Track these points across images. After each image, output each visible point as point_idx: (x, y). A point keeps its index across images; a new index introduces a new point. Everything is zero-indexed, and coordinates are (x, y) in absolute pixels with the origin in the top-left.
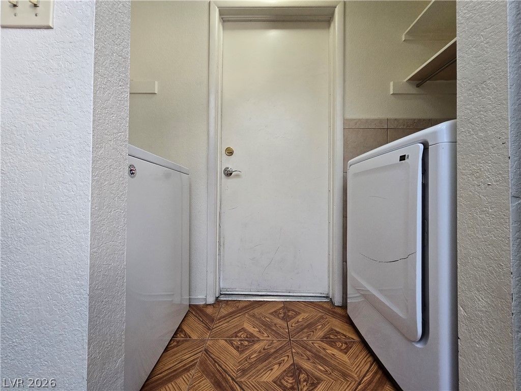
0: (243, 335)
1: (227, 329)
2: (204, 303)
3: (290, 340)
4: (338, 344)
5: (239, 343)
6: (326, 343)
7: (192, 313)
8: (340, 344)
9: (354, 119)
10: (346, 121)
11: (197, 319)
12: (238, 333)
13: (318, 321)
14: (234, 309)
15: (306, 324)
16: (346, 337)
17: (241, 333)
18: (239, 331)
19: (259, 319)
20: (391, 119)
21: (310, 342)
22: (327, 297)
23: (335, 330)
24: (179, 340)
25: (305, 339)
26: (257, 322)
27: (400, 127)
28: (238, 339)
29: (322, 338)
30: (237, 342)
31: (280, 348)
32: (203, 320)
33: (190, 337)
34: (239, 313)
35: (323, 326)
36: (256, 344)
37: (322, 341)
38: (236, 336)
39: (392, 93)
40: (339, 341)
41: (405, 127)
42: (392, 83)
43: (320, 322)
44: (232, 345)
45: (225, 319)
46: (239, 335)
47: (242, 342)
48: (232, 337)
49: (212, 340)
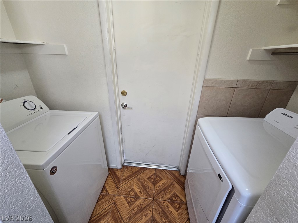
0: (132, 194)
1: (125, 188)
2: (116, 168)
3: (154, 199)
4: (175, 204)
5: (130, 199)
6: (170, 203)
7: (110, 175)
8: (176, 204)
9: (212, 80)
10: (205, 81)
11: (112, 179)
12: (130, 192)
13: (169, 186)
14: (130, 173)
15: (163, 188)
16: (180, 199)
17: (131, 192)
18: (131, 191)
19: (141, 182)
20: (240, 81)
21: (163, 202)
22: (178, 168)
23: (176, 194)
24: (104, 195)
25: (161, 199)
26: (140, 184)
27: (246, 87)
28: (130, 196)
29: (169, 200)
30: (129, 199)
31: (148, 204)
32: (115, 180)
33: (108, 193)
34: (132, 177)
35: (172, 190)
36: (138, 201)
37: (168, 201)
38: (129, 194)
39: (248, 59)
40: (176, 202)
41: (249, 87)
42: (251, 50)
43: (170, 187)
44: (126, 199)
45: (126, 181)
46: (130, 193)
47: (131, 199)
48: (127, 195)
49: (118, 196)
